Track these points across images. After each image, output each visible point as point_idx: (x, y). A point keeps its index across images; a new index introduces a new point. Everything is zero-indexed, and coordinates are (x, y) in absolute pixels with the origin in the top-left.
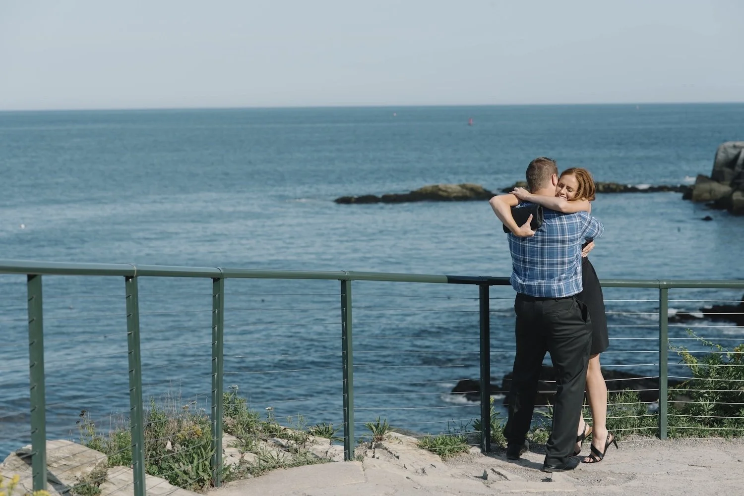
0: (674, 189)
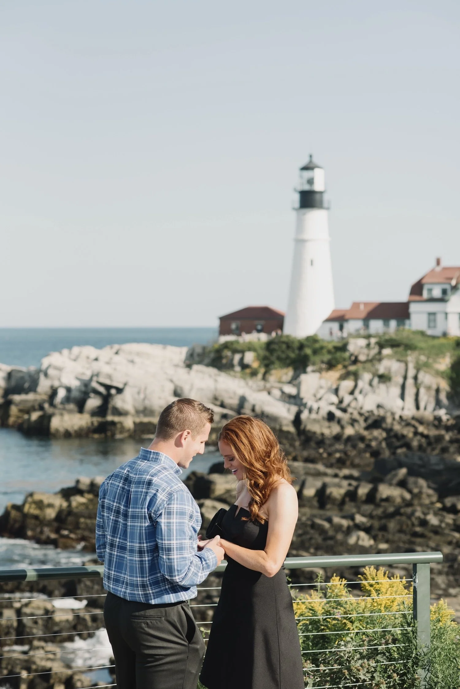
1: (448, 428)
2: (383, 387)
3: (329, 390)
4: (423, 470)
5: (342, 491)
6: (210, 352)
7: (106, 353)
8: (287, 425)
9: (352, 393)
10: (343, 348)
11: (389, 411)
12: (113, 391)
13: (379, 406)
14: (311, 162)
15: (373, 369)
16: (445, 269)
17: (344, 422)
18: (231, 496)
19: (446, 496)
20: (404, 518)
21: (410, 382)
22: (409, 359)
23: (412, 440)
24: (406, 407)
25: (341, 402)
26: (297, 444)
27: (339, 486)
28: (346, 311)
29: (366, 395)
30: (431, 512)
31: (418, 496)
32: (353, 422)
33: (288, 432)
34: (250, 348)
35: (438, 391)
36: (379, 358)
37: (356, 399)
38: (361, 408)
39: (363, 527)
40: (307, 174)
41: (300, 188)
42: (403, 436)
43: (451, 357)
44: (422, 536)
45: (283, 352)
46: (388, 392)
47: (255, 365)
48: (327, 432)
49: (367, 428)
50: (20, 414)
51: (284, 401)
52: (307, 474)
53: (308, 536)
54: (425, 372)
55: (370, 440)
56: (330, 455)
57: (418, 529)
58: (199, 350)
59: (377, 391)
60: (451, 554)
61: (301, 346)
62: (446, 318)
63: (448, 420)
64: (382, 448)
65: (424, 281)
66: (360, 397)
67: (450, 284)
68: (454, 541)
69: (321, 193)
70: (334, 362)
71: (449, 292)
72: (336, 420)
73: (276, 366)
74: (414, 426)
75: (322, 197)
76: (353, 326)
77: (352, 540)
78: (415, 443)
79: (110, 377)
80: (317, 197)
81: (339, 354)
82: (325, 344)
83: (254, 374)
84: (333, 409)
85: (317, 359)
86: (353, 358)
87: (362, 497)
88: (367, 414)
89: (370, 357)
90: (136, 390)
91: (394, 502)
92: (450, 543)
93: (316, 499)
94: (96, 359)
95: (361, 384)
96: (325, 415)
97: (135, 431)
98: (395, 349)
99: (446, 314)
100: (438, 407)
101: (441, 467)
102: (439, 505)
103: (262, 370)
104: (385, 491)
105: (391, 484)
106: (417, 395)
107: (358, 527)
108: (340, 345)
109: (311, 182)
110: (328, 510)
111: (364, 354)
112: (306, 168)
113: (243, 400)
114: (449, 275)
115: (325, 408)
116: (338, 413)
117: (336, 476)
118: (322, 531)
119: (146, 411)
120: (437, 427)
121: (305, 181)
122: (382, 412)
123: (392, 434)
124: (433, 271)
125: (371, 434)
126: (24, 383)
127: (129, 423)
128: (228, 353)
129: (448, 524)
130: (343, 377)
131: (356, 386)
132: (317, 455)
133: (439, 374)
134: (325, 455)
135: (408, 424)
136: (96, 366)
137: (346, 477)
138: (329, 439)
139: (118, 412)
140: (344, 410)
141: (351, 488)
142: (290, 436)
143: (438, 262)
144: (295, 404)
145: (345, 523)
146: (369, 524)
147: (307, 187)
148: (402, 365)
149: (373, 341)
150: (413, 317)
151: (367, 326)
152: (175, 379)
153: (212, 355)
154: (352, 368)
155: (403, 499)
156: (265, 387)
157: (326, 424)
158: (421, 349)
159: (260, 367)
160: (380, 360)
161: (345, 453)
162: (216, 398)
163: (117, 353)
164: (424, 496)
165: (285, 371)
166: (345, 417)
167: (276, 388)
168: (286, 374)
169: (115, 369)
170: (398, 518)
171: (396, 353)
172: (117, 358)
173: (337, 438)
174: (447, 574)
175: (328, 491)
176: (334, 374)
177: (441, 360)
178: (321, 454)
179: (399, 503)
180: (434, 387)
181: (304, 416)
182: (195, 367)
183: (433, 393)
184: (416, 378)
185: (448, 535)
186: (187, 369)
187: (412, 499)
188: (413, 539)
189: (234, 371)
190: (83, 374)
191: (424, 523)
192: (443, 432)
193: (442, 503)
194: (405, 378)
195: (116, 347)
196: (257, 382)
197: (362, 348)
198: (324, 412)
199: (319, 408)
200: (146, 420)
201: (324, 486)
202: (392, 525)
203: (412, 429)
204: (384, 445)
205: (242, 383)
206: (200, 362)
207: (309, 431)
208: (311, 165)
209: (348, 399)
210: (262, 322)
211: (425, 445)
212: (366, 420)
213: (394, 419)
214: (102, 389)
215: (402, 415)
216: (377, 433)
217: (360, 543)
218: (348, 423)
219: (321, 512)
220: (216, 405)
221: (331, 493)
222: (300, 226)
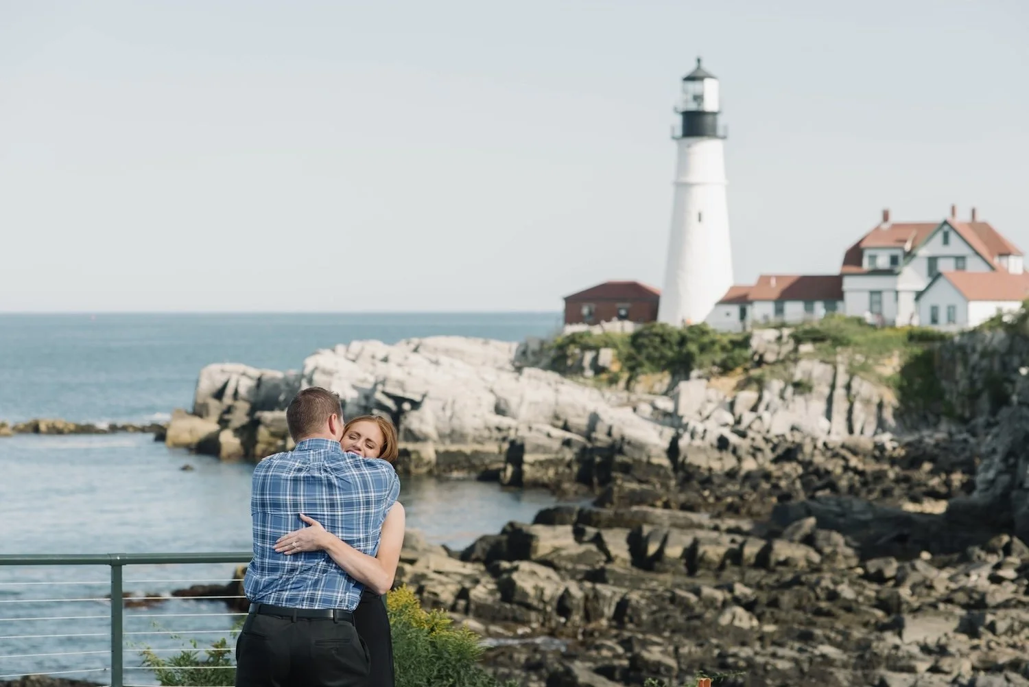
0: (143, 430)
1: (893, 461)
2: (799, 400)
3: (721, 404)
4: (841, 520)
5: (722, 550)
6: (550, 349)
7: (398, 351)
8: (659, 456)
9: (754, 409)
10: (744, 343)
11: (808, 435)
12: (406, 406)
13: (793, 429)
14: (699, 68)
15: (786, 374)
16: (896, 226)
17: (741, 452)
18: (559, 556)
19: (871, 558)
20: (805, 589)
21: (840, 392)
22: (839, 358)
23: (840, 478)
24: (834, 431)
25: (738, 422)
26: (673, 483)
27: (717, 543)
28: (751, 288)
29: (775, 411)
30: (846, 580)
31: (829, 558)
32: (755, 451)
33: (660, 466)
34: (608, 343)
35: (880, 406)
36: (794, 357)
37: (760, 418)
38: (768, 431)
39: (744, 601)
40: (694, 87)
41: (682, 108)
42: (828, 472)
43: (900, 356)
44: (828, 614)
45: (655, 348)
46: (807, 408)
47: (615, 368)
48: (716, 466)
49: (776, 461)
50: (272, 439)
51: (656, 421)
52: (674, 525)
53: (664, 614)
54: (863, 378)
55: (779, 478)
56: (718, 499)
57: (824, 605)
58: (534, 346)
59: (791, 406)
60: (864, 639)
61: (683, 341)
62: (897, 299)
63: (894, 449)
64: (796, 491)
65: (864, 245)
66: (766, 416)
67: (902, 248)
68: (873, 621)
69: (714, 114)
70: (730, 363)
71: (901, 260)
72: (731, 448)
73: (645, 369)
74: (844, 458)
75: (715, 121)
76: (761, 310)
77: (725, 620)
78: (843, 483)
79: (401, 384)
80: (709, 119)
81: (737, 352)
82: (718, 337)
83: (613, 381)
84: (726, 432)
85: (706, 358)
86: (756, 358)
87: (749, 558)
88: (775, 440)
89: (781, 357)
90: (440, 404)
91: (796, 566)
92: (866, 624)
93: (684, 561)
94: (385, 360)
95: (767, 396)
96: (715, 443)
97: (438, 464)
98: (818, 345)
99: (897, 292)
100: (880, 430)
101: (869, 516)
102: (860, 571)
103: (625, 376)
104: (783, 550)
105: (792, 541)
106: (850, 412)
107: (737, 601)
108: (739, 338)
109: (698, 98)
110: (699, 577)
111: (773, 351)
112: (690, 78)
113: (594, 419)
114: (902, 237)
115: (715, 431)
116: (734, 439)
117: (716, 528)
118: (685, 606)
119: (455, 435)
120: (877, 459)
121: (690, 97)
122: (798, 438)
123: (811, 469)
124: (877, 229)
125: (781, 468)
126: (280, 394)
127: (428, 452)
128: (574, 350)
129: (868, 598)
130: (742, 386)
131: (760, 399)
132: (700, 500)
133: (883, 381)
134: (711, 500)
135: (836, 455)
136: (382, 369)
137: (730, 531)
138: (718, 476)
139: (412, 436)
140: (743, 435)
141: (735, 546)
142: (662, 472)
143: (886, 217)
144: (672, 426)
145: (720, 595)
146: (752, 598)
147: (693, 106)
148: (829, 368)
149: (786, 332)
150: (848, 297)
151: (779, 311)
152: (496, 388)
153: (553, 353)
154: (755, 372)
155: (809, 562)
156: (629, 399)
157: (716, 454)
158: (857, 344)
159: (621, 370)
160: (796, 361)
161: (741, 497)
162: (557, 417)
163: (416, 350)
164: (840, 557)
165: (658, 376)
166: (744, 444)
167: (645, 401)
168: (661, 381)
169: (409, 374)
170: (796, 588)
171: (819, 349)
172: (414, 358)
173: (731, 475)
174: (855, 668)
175: (701, 550)
176: (730, 382)
177: (886, 361)
178: (705, 499)
179: (802, 568)
180: (876, 400)
181: (684, 442)
182: (527, 371)
183: (874, 409)
184: (848, 387)
185: (867, 612)
186: (516, 374)
187: (822, 561)
188: (815, 619)
189: (583, 376)
190: (364, 381)
191: (833, 596)
192: (886, 467)
193: (864, 567)
194: (833, 387)
195: (415, 341)
196: (617, 393)
197: (769, 342)
198: (712, 438)
199: (705, 431)
200: (454, 448)
201: (696, 543)
202: (786, 598)
203: (842, 462)
204: (798, 485)
205: (595, 394)
206: (534, 364)
207: (690, 465)
208: (699, 74)
209: (748, 417)
210: (628, 305)
211: (858, 485)
212: (773, 449)
213: (815, 447)
214: (390, 403)
215: (827, 441)
216: (789, 467)
217: (737, 623)
218: (748, 453)
219: (689, 580)
220: (555, 426)
221: (705, 553)
222: (683, 164)
